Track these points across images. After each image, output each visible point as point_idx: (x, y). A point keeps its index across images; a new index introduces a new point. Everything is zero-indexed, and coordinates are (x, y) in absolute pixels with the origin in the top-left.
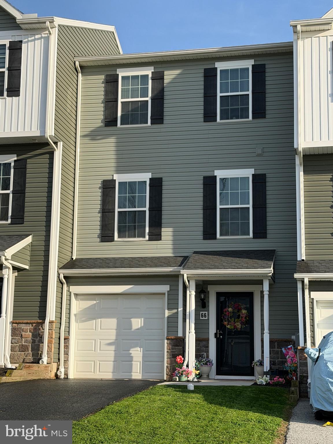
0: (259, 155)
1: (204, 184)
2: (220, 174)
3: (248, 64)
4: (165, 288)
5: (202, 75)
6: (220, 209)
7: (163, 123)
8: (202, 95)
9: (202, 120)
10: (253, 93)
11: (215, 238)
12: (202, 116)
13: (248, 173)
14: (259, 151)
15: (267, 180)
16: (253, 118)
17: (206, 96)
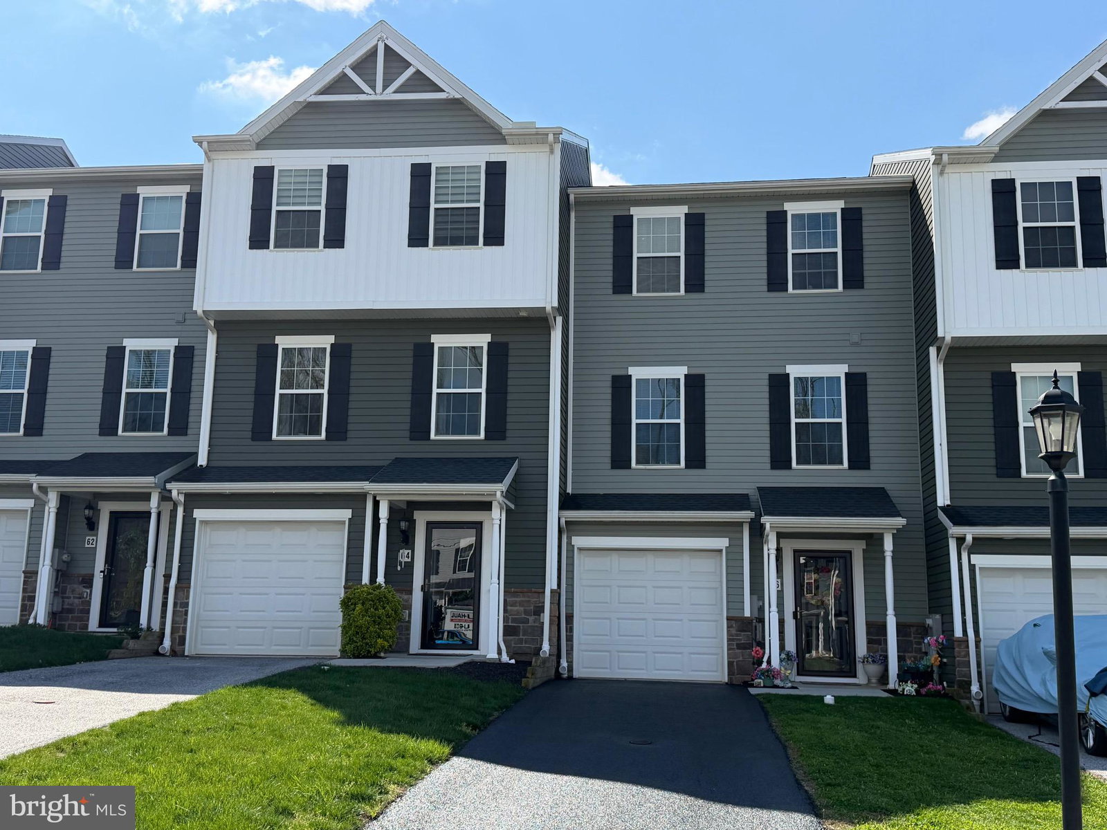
0: (856, 344)
1: (770, 386)
2: (795, 371)
3: (836, 206)
4: (722, 543)
5: (765, 221)
6: (796, 423)
7: (703, 291)
8: (764, 251)
9: (765, 288)
10: (843, 250)
11: (789, 467)
12: (765, 282)
13: (839, 370)
14: (855, 338)
15: (869, 382)
16: (844, 287)
17: (770, 253)
